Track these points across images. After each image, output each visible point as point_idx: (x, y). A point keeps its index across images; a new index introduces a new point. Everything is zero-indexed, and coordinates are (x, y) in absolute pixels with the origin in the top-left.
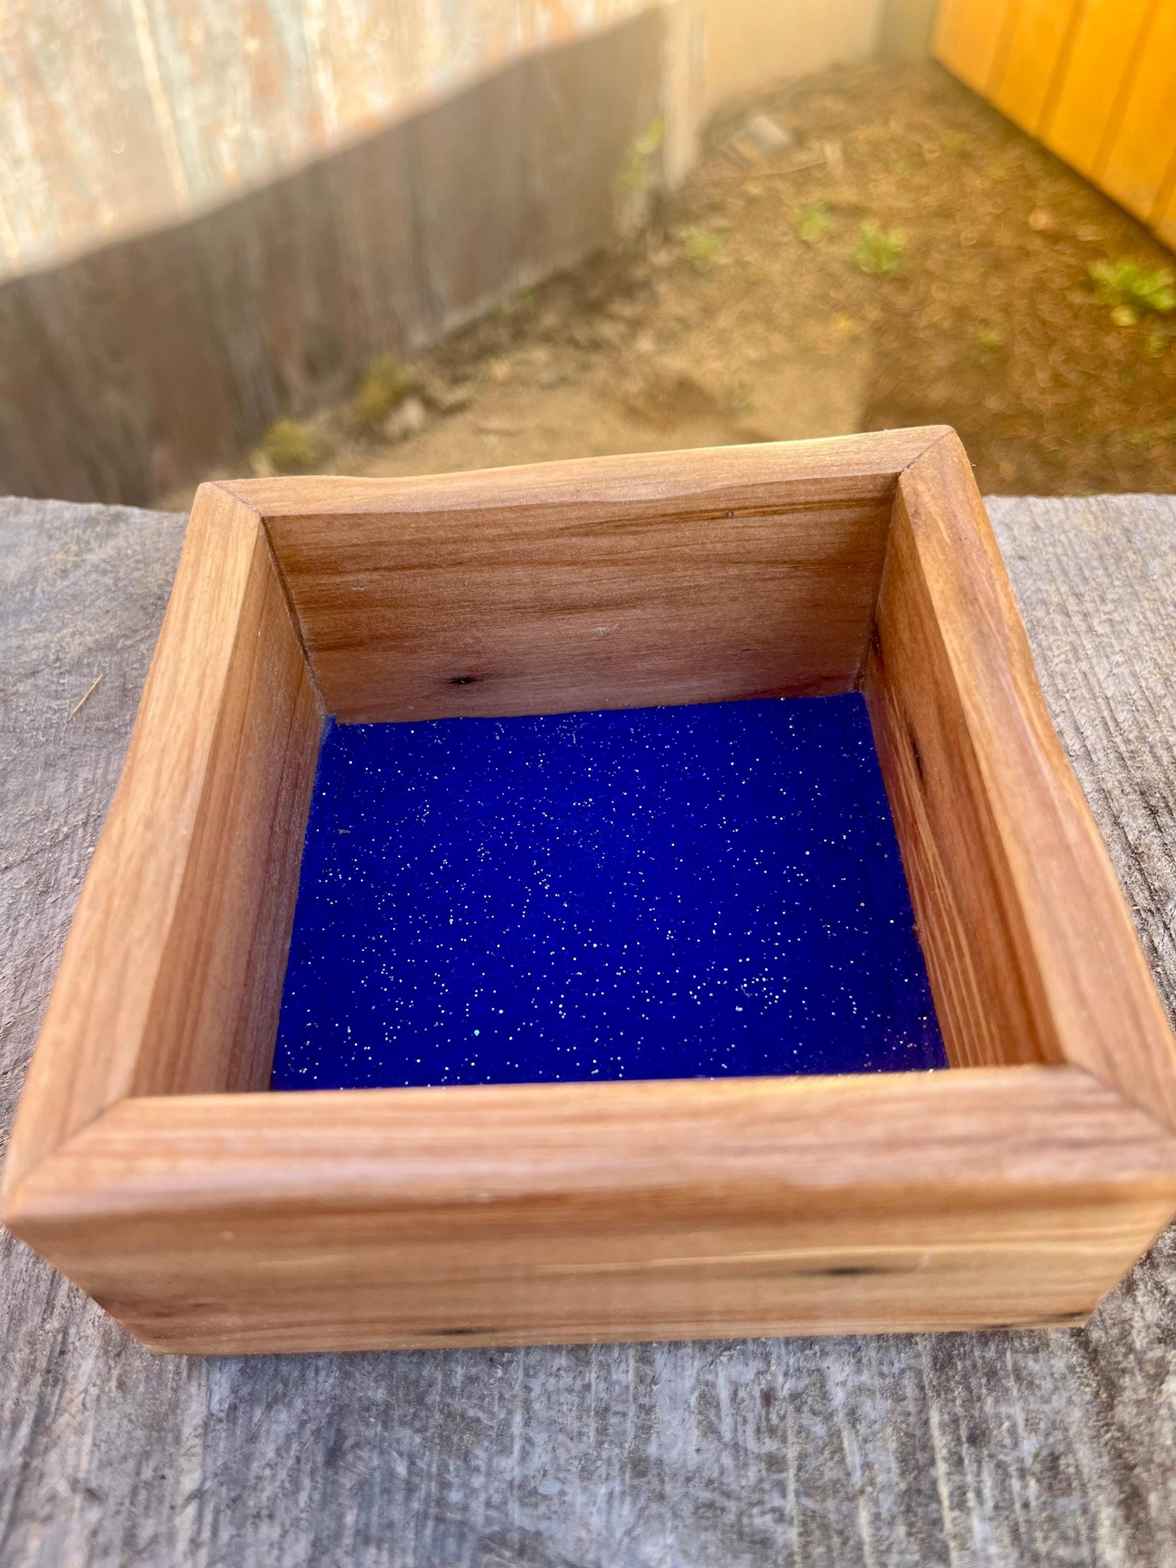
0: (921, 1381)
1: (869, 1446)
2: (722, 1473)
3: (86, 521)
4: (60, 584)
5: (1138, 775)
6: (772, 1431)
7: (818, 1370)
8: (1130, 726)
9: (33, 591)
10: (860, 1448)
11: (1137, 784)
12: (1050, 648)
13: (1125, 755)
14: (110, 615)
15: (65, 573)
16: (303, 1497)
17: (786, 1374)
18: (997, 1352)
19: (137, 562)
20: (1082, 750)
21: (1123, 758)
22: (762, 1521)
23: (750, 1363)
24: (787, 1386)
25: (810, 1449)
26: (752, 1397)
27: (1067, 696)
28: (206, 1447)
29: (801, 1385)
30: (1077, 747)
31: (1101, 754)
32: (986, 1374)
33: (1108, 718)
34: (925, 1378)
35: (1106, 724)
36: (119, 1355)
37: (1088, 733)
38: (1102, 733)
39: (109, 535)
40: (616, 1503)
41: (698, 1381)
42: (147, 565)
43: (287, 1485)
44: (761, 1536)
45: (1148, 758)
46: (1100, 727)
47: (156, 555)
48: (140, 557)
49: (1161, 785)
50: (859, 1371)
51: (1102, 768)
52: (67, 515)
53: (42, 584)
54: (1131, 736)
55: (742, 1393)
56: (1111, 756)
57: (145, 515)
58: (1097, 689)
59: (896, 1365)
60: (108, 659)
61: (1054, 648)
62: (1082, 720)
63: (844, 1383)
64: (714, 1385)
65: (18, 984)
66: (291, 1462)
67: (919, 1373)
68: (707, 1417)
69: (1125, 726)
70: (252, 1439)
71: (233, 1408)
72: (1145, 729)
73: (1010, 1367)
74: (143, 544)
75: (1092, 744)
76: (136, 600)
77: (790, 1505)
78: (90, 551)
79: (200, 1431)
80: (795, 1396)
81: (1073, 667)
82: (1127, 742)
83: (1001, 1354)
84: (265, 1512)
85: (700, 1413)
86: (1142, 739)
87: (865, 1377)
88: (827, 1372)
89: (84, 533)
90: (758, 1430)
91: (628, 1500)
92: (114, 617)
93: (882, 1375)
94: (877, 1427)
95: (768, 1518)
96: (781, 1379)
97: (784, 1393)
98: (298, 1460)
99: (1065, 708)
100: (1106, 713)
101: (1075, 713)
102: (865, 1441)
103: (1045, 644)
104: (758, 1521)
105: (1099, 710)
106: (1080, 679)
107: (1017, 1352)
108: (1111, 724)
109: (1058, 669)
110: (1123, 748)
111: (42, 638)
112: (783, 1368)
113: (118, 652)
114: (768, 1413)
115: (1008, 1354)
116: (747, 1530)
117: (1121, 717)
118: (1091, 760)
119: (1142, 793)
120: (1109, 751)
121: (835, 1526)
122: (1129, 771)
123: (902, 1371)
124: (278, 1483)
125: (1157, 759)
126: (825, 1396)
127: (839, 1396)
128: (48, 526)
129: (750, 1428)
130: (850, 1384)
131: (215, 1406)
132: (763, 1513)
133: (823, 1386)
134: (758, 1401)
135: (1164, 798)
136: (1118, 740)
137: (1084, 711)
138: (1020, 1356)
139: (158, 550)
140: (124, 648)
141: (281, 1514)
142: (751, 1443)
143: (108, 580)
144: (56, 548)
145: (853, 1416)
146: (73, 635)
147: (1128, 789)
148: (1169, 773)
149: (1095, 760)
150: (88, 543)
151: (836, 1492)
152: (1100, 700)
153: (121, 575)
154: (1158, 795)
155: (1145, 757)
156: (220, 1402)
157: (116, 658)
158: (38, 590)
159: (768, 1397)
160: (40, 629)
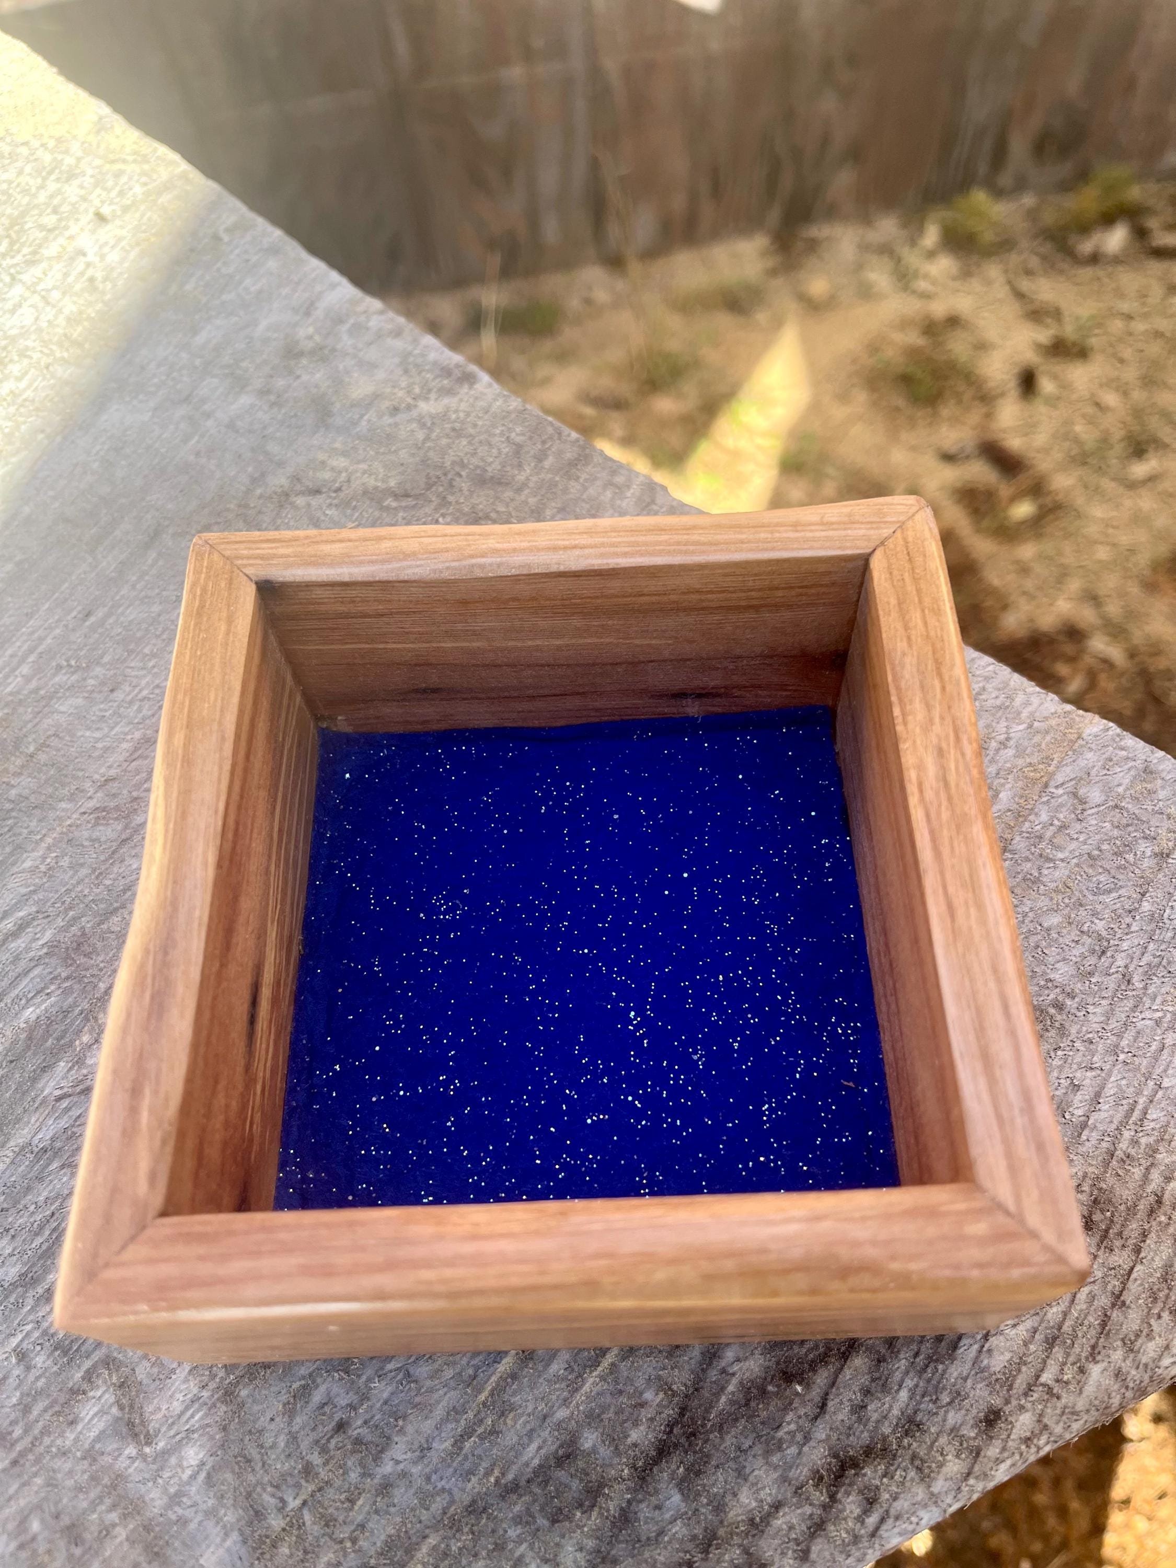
0: (448, 1508)
1: (376, 1517)
2: (271, 1447)
3: (442, 369)
4: (388, 420)
5: (1110, 1180)
6: (324, 1450)
7: (389, 1438)
8: (1153, 1129)
9: (362, 416)
10: (368, 1513)
11: (1100, 1189)
12: (1154, 999)
13: (1119, 1153)
14: (402, 468)
15: (396, 410)
16: (39, 1240)
17: (365, 1422)
18: (518, 1536)
19: (454, 429)
20: (1082, 1119)
21: (1112, 1155)
22: (268, 1499)
23: (351, 1394)
24: (359, 1430)
25: (338, 1483)
26: (331, 1417)
27: (1122, 1057)
28: (12, 1162)
29: (369, 1438)
30: (1080, 1112)
31: (1095, 1135)
32: (496, 1544)
33: (1140, 1106)
34: (452, 1509)
35: (1133, 1110)
36: (12, 1062)
37: (1104, 1107)
38: (1119, 1117)
39: (449, 392)
40: (196, 1406)
41: (310, 1375)
42: (459, 436)
43: (35, 1225)
44: (260, 1508)
45: (1137, 1172)
46: (1122, 1110)
47: (471, 431)
48: (457, 426)
49: (1122, 1208)
50: (415, 1463)
51: (1081, 1149)
52: (432, 356)
53: (371, 415)
54: (1143, 1141)
55: (327, 1409)
56: (1104, 1145)
57: (490, 385)
58: (1158, 1071)
59: (443, 1483)
60: (370, 511)
61: (1159, 1000)
62: (1110, 1090)
63: (398, 1462)
64: (317, 1387)
65: (136, 749)
66: (48, 1213)
67: (452, 1502)
68: (295, 1404)
69: (1149, 1126)
70: (40, 1179)
71: (44, 1150)
72: (1165, 1144)
73: (517, 1554)
74: (468, 414)
75: (1096, 1120)
76: (428, 466)
77: (293, 1503)
78: (427, 399)
79: (17, 1149)
80: (358, 1441)
81: (1159, 1032)
82: (1135, 1142)
83: (519, 1541)
84: (12, 1232)
85: (294, 1397)
86: (1152, 1151)
87: (416, 1470)
88: (394, 1445)
89: (434, 379)
90: (317, 1442)
91: (205, 1409)
92: (402, 473)
93: (428, 1479)
94: (392, 1510)
95: (272, 1501)
96: (359, 1422)
97: (354, 1433)
98: (53, 1214)
99: (1107, 1067)
100: (1142, 1101)
101: (1113, 1079)
102: (377, 1512)
103: (1151, 990)
104: (266, 1497)
105: (1139, 1093)
106: (1154, 1048)
107: (532, 1549)
108: (1136, 1114)
109: (1140, 1025)
110: (1123, 1145)
111: (340, 462)
112: (368, 1416)
113: (382, 508)
114: (332, 1437)
115: (525, 1545)
116: (255, 1496)
117: (1153, 1114)
118: (1080, 1135)
119: (1096, 1201)
120: (1107, 1139)
121: (307, 1544)
122: (1105, 1172)
123: (443, 1490)
124: (32, 1220)
125: (1146, 1178)
126: (377, 1459)
127: (387, 1468)
128: (411, 359)
129: (313, 1436)
130: (401, 1466)
131: (35, 1140)
132: (273, 1496)
133: (382, 1452)
134: (334, 1424)
135: (1112, 1221)
136: (1127, 1134)
137: (1124, 1082)
138: (531, 1554)
139: (475, 426)
140: (388, 508)
141: (19, 1240)
142: (305, 1445)
143: (420, 435)
144: (403, 385)
145: (385, 1488)
146: (364, 472)
147: (1086, 1188)
148: (1143, 1201)
149: (1084, 1137)
150: (430, 391)
151: (327, 1525)
152: (1151, 1083)
153: (434, 436)
154: (1108, 1214)
155: (1136, 1170)
156: (40, 1140)
157: (377, 513)
158: (366, 418)
159: (341, 1427)
160: (345, 454)
